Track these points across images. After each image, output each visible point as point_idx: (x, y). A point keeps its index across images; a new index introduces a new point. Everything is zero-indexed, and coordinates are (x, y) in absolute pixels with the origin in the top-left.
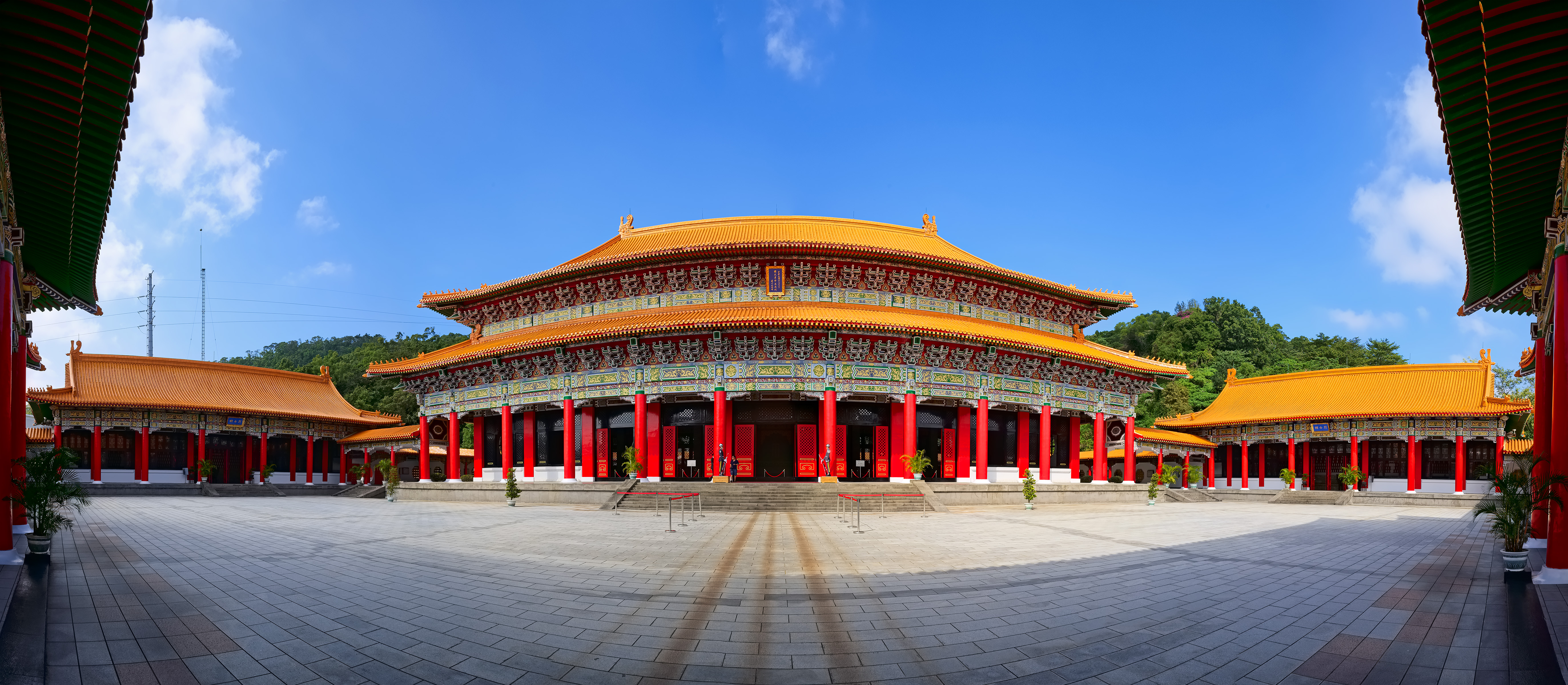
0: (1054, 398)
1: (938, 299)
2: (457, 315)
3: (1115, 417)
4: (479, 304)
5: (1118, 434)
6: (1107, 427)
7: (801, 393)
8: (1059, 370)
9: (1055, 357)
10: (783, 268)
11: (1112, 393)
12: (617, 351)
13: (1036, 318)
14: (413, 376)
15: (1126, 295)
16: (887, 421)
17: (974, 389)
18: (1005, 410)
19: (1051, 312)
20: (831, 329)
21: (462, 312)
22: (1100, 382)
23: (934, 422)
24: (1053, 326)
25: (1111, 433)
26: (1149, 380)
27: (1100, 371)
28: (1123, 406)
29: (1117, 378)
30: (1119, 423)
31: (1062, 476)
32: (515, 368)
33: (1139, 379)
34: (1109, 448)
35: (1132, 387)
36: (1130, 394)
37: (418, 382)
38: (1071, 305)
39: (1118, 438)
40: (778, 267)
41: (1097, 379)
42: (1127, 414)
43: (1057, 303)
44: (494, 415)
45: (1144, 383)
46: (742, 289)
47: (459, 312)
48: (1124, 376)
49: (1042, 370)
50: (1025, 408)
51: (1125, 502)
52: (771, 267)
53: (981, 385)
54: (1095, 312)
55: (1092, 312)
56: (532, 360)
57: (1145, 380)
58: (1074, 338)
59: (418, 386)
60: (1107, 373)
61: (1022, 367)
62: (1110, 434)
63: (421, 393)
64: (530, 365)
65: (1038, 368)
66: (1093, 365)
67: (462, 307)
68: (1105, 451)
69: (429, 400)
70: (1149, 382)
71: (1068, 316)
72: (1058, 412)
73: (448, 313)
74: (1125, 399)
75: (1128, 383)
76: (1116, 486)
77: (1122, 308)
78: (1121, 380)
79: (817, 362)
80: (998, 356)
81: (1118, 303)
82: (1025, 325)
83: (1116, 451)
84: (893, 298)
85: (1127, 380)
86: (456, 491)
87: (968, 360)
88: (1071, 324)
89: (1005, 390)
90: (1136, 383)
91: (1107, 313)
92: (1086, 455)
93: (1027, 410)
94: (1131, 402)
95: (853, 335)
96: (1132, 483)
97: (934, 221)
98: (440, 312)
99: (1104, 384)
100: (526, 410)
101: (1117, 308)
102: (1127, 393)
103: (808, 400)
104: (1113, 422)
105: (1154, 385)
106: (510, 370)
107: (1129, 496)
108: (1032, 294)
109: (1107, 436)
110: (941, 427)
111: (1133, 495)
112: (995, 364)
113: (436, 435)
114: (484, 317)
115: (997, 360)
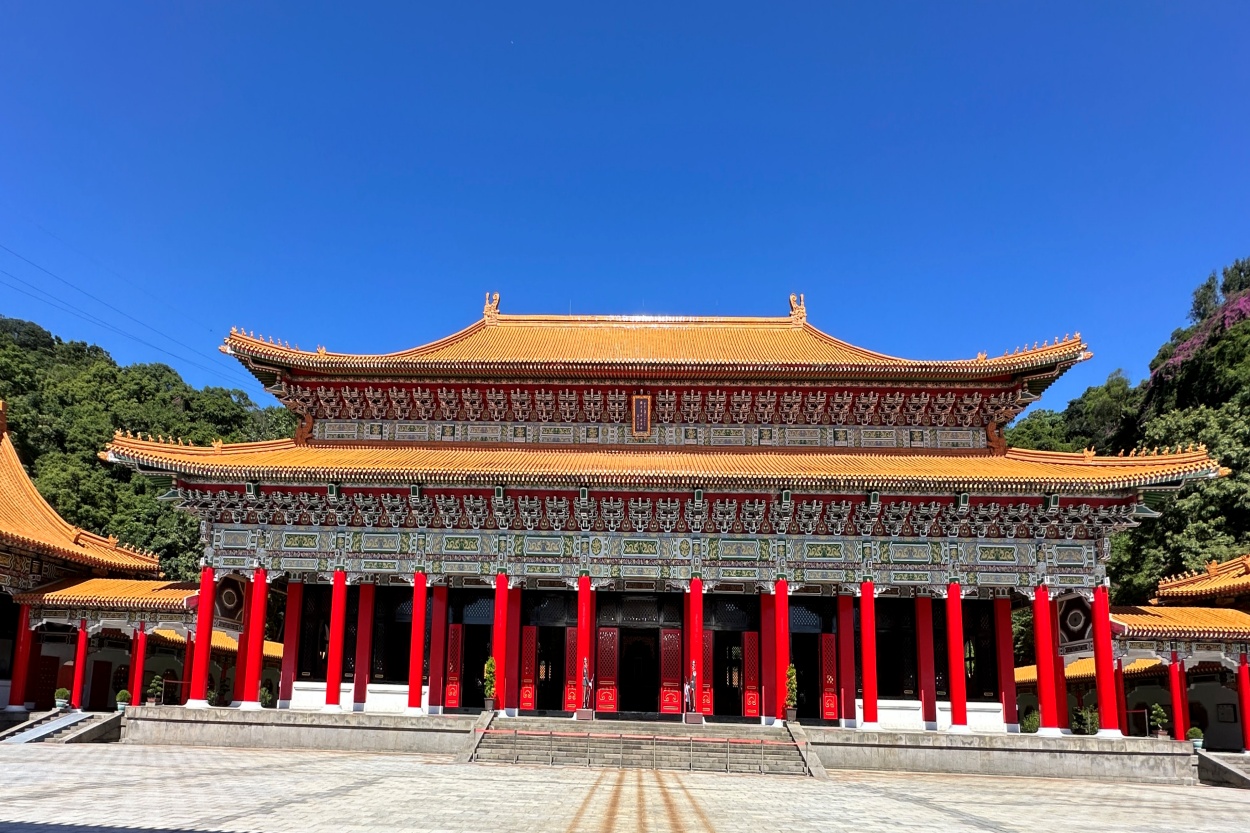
0: (964, 568)
1: (809, 426)
2: (280, 388)
3: (1069, 591)
4: (314, 380)
5: (1080, 626)
6: (1059, 614)
7: (667, 582)
8: (969, 515)
9: (959, 493)
10: (649, 398)
11: (1058, 541)
12: (480, 504)
13: (931, 428)
14: (201, 482)
15: (1069, 342)
16: (755, 625)
17: (853, 567)
18: (897, 596)
19: (952, 412)
20: (698, 488)
21: (289, 386)
22: (1036, 524)
23: (810, 621)
24: (957, 437)
25: (1066, 625)
26: (1127, 502)
27: (1033, 502)
28: (1082, 566)
29: (1066, 511)
30: (1079, 602)
31: (987, 718)
32: (358, 508)
33: (1108, 504)
34: (1067, 657)
35: (1097, 523)
36: (1092, 538)
37: (208, 498)
38: (980, 391)
39: (1080, 635)
40: (645, 397)
41: (1031, 520)
42: (1091, 581)
43: (960, 393)
44: (320, 582)
45: (1118, 510)
46: (608, 424)
47: (284, 383)
48: (1077, 503)
49: (944, 519)
50: (925, 592)
51: (1101, 778)
52: (638, 397)
53: (863, 557)
54: (1020, 391)
55: (1014, 393)
56: (380, 498)
57: (1119, 503)
58: (989, 450)
59: (205, 505)
60: (1046, 504)
61: (915, 519)
62: (1065, 628)
63: (210, 520)
64: (377, 505)
65: (936, 517)
66: (1020, 495)
67: (288, 377)
68: (1060, 665)
69: (222, 537)
70: (1127, 505)
71: (978, 412)
72: (973, 593)
73: (268, 380)
74: (1086, 550)
75: (1086, 517)
76: (1083, 739)
77: (1064, 370)
78: (1073, 513)
79: (683, 535)
80: (883, 506)
81: (1056, 363)
82: (917, 444)
83: (1080, 665)
84: (760, 432)
85: (1085, 510)
86: (253, 727)
87: (845, 519)
88: (984, 425)
89: (895, 563)
90: (1103, 513)
91: (1038, 388)
92: (1026, 674)
93: (928, 594)
94: (1097, 555)
95: (718, 494)
96: (1115, 734)
97: (802, 303)
98: (254, 372)
99: (1044, 528)
100: (364, 581)
101: (1056, 372)
102: (1087, 538)
103: (673, 591)
104: (1068, 601)
105: (1139, 510)
106: (351, 509)
107: (1110, 765)
108: (923, 390)
109: (1060, 632)
110: (818, 631)
111: (1120, 762)
112: (880, 520)
113: (225, 608)
114: (318, 404)
115: (882, 512)
